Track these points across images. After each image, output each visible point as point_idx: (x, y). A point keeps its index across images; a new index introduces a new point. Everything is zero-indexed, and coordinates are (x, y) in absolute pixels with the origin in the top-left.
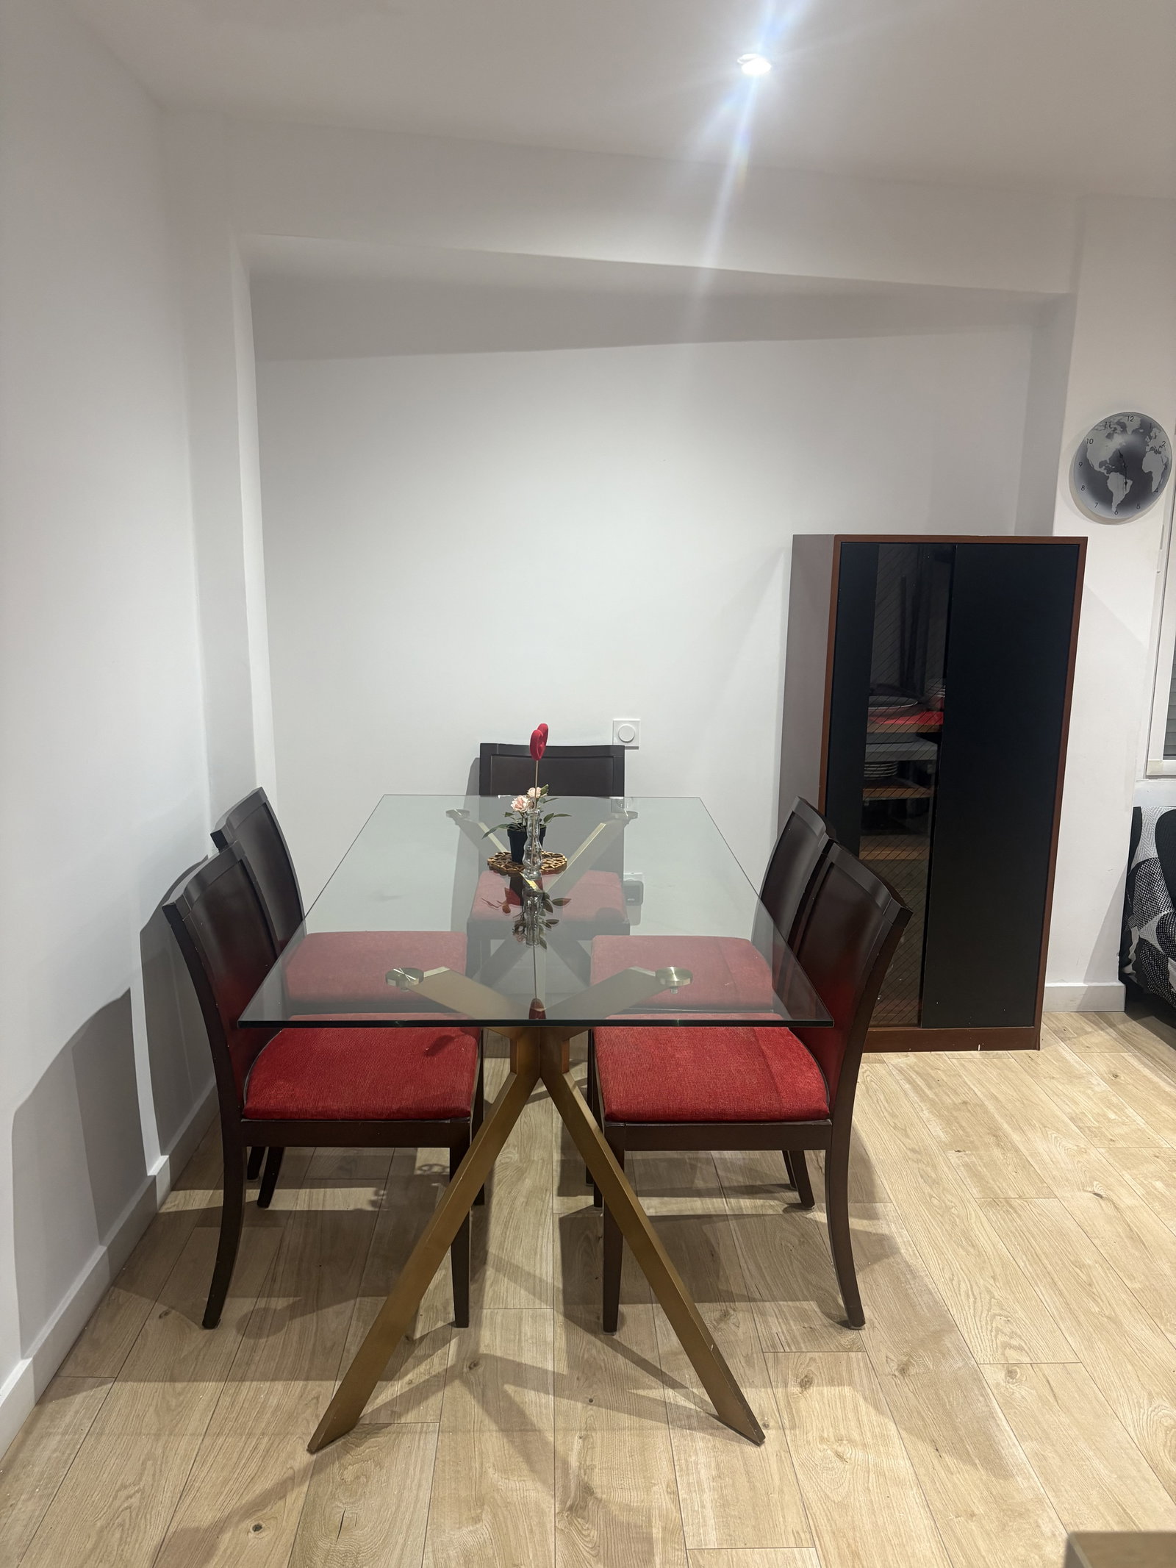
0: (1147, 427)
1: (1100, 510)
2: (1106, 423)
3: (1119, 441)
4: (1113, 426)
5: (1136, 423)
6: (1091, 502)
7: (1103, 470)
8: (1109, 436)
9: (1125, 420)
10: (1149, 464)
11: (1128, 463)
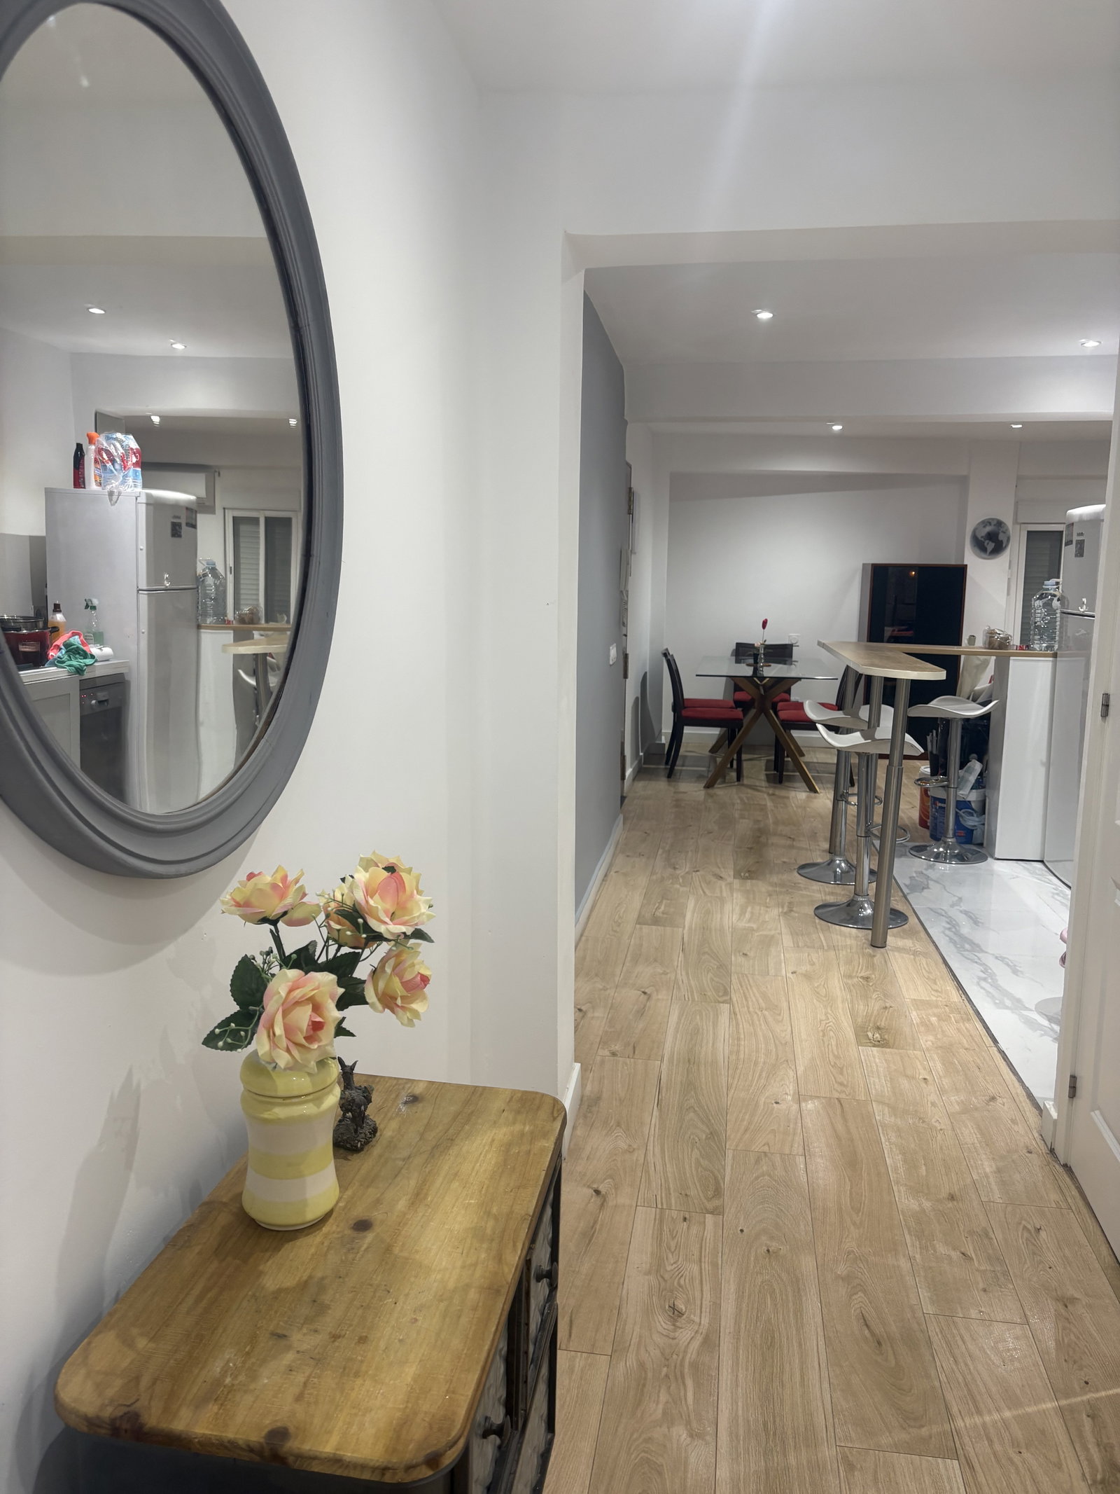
0: (1000, 523)
1: (984, 555)
2: (983, 522)
3: (988, 529)
4: (986, 523)
5: (995, 522)
6: (978, 551)
7: (982, 539)
8: (984, 527)
9: (990, 521)
10: (1001, 537)
11: (992, 536)
